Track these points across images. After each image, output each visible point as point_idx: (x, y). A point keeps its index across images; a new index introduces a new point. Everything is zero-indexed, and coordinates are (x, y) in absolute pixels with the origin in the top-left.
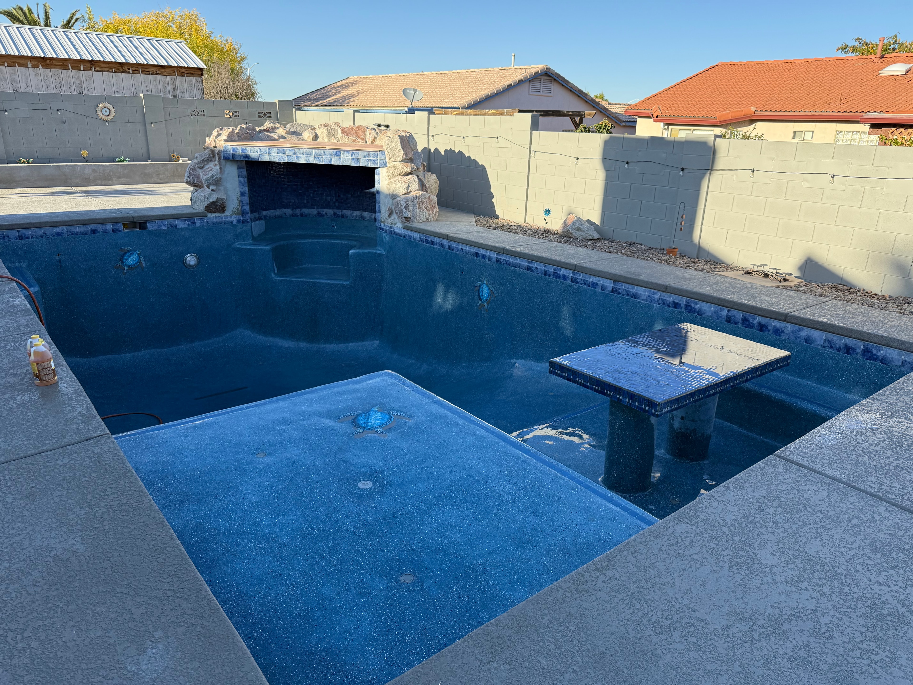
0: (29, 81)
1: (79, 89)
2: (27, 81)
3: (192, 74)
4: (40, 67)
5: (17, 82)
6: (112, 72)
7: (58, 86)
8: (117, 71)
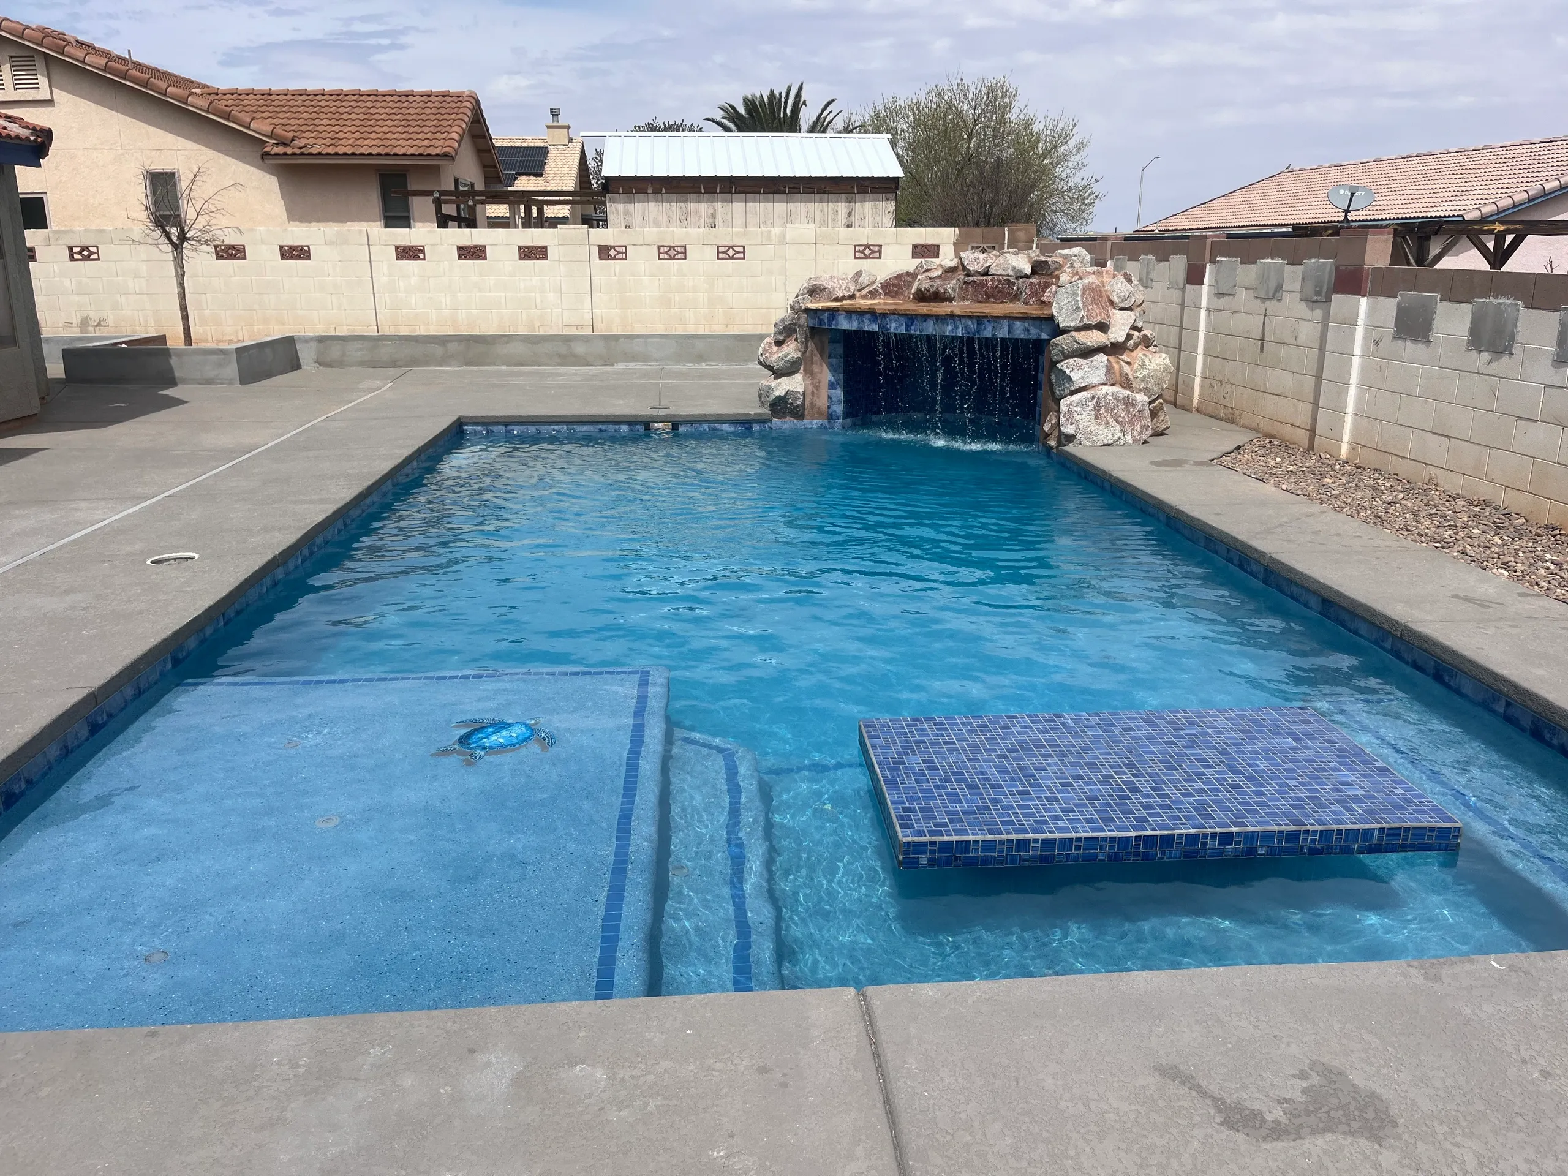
0: (647, 212)
1: (711, 220)
2: (644, 213)
3: (880, 188)
4: (664, 191)
5: (631, 215)
6: (760, 193)
7: (683, 218)
8: (767, 191)
